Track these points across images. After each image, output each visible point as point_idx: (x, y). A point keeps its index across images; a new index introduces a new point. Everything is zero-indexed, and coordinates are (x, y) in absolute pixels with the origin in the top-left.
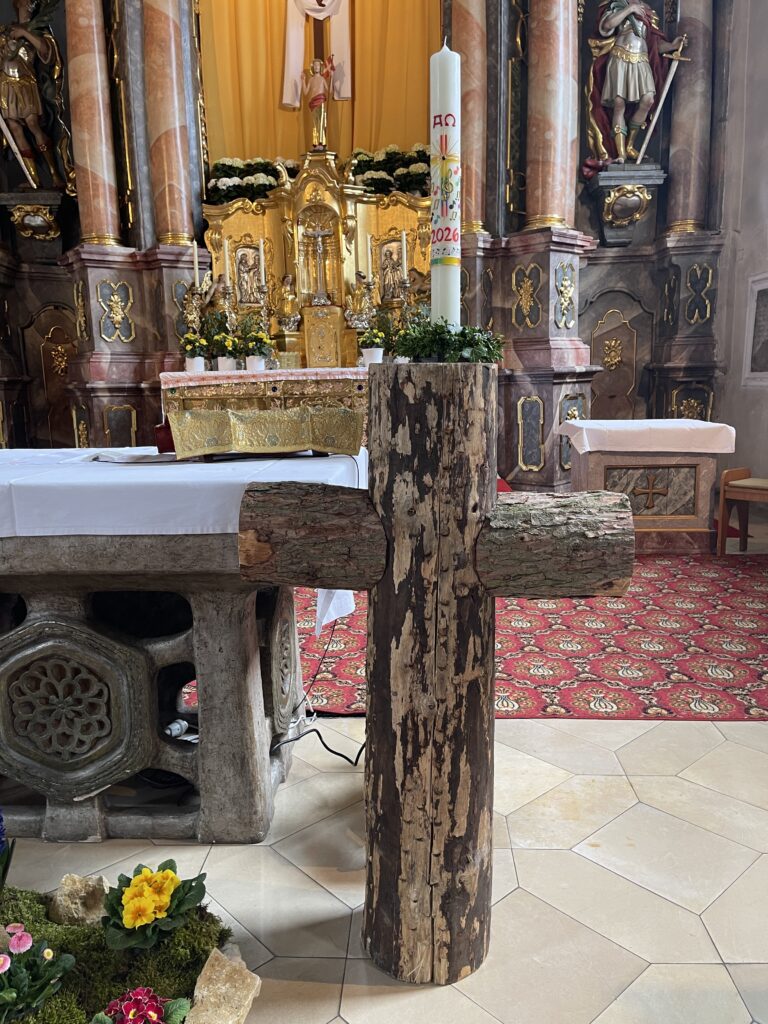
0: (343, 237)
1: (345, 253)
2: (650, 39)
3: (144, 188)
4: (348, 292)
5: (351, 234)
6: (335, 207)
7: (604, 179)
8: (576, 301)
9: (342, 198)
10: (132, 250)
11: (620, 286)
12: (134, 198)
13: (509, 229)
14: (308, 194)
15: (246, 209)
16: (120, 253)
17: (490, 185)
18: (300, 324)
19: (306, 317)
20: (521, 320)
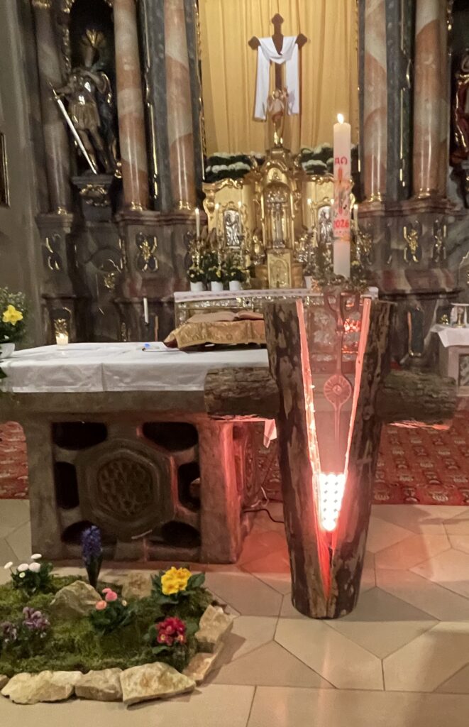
0: (293, 205)
4: (296, 239)
5: (298, 201)
6: (289, 184)
9: (293, 178)
10: (158, 213)
12: (158, 180)
14: (270, 175)
15: (230, 186)
16: (149, 215)
17: (390, 170)
18: (264, 260)
19: (269, 256)
20: (410, 257)
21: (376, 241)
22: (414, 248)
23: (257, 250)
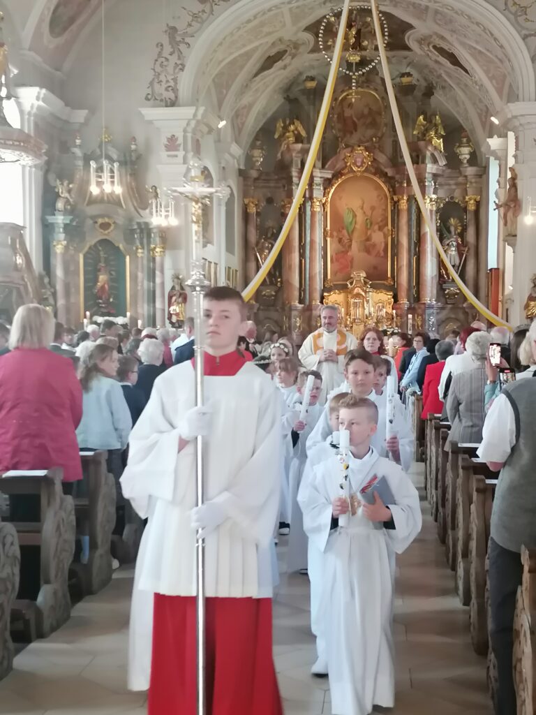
0: (365, 303)
1: (366, 307)
2: (458, 246)
3: (307, 288)
4: (367, 318)
5: (368, 302)
6: (363, 294)
7: (444, 286)
8: (435, 322)
9: (366, 292)
10: (303, 305)
11: (453, 316)
12: (304, 290)
13: (414, 301)
14: (356, 291)
15: (335, 293)
16: (300, 306)
17: (409, 289)
18: (352, 327)
19: (354, 326)
20: (418, 327)
21: (403, 320)
22: (420, 324)
23: (348, 323)
